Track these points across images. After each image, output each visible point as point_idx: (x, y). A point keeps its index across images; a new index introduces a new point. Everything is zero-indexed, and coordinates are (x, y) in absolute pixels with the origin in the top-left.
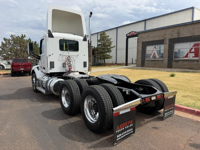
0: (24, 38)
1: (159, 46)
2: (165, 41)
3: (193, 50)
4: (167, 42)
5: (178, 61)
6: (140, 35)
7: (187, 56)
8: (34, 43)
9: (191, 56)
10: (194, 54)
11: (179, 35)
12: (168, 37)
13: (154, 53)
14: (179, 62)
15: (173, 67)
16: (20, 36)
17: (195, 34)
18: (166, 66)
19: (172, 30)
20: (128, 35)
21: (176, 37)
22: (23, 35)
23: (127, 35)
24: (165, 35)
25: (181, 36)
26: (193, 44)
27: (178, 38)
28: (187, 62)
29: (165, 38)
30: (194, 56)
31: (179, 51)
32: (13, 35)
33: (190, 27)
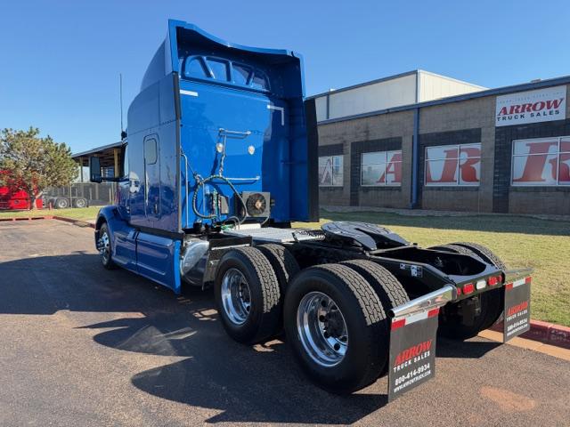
0: (35, 136)
1: (335, 157)
2: (344, 148)
3: (392, 169)
4: (348, 148)
5: (367, 190)
7: (382, 180)
8: (59, 146)
9: (390, 180)
10: (393, 175)
11: (368, 135)
12: (350, 139)
13: (328, 173)
14: (370, 192)
15: (360, 202)
16: (26, 130)
17: (394, 136)
18: (348, 201)
19: (355, 123)
21: (363, 139)
22: (34, 129)
24: (345, 134)
25: (371, 138)
26: (391, 154)
27: (367, 141)
28: (383, 192)
29: (345, 142)
30: (393, 179)
31: (370, 168)
32: (9, 129)
33: (385, 119)
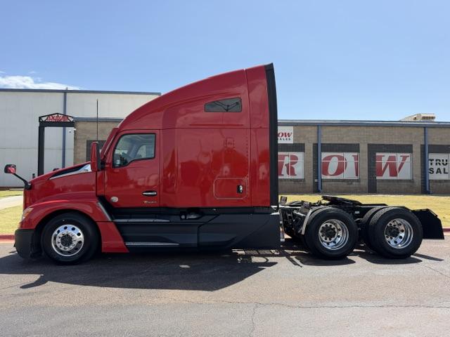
6: (80, 125)
20: (44, 119)
23: (40, 118)
